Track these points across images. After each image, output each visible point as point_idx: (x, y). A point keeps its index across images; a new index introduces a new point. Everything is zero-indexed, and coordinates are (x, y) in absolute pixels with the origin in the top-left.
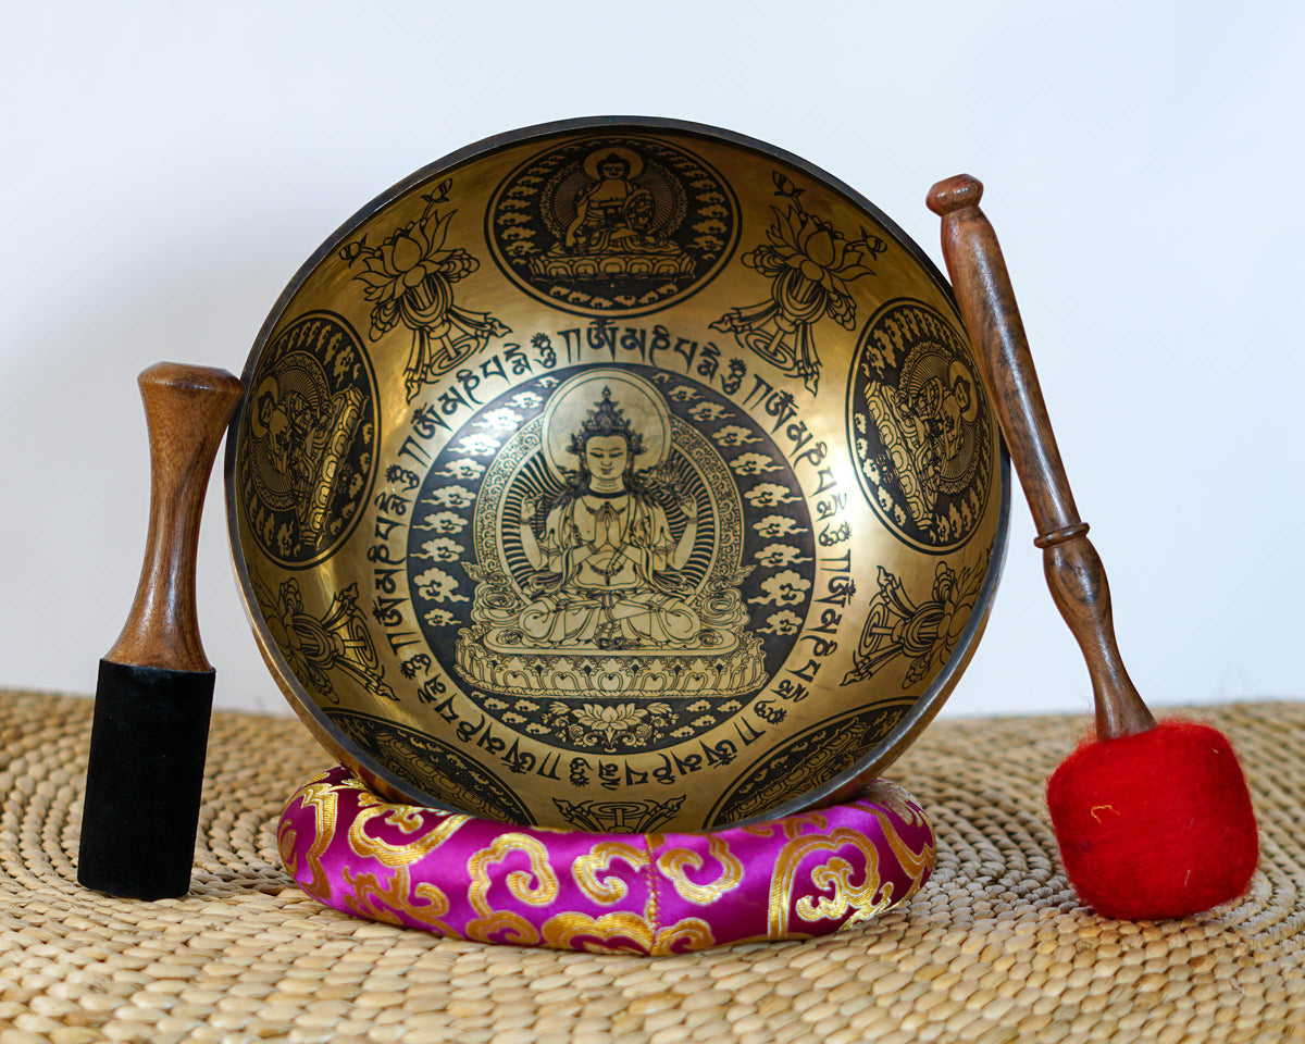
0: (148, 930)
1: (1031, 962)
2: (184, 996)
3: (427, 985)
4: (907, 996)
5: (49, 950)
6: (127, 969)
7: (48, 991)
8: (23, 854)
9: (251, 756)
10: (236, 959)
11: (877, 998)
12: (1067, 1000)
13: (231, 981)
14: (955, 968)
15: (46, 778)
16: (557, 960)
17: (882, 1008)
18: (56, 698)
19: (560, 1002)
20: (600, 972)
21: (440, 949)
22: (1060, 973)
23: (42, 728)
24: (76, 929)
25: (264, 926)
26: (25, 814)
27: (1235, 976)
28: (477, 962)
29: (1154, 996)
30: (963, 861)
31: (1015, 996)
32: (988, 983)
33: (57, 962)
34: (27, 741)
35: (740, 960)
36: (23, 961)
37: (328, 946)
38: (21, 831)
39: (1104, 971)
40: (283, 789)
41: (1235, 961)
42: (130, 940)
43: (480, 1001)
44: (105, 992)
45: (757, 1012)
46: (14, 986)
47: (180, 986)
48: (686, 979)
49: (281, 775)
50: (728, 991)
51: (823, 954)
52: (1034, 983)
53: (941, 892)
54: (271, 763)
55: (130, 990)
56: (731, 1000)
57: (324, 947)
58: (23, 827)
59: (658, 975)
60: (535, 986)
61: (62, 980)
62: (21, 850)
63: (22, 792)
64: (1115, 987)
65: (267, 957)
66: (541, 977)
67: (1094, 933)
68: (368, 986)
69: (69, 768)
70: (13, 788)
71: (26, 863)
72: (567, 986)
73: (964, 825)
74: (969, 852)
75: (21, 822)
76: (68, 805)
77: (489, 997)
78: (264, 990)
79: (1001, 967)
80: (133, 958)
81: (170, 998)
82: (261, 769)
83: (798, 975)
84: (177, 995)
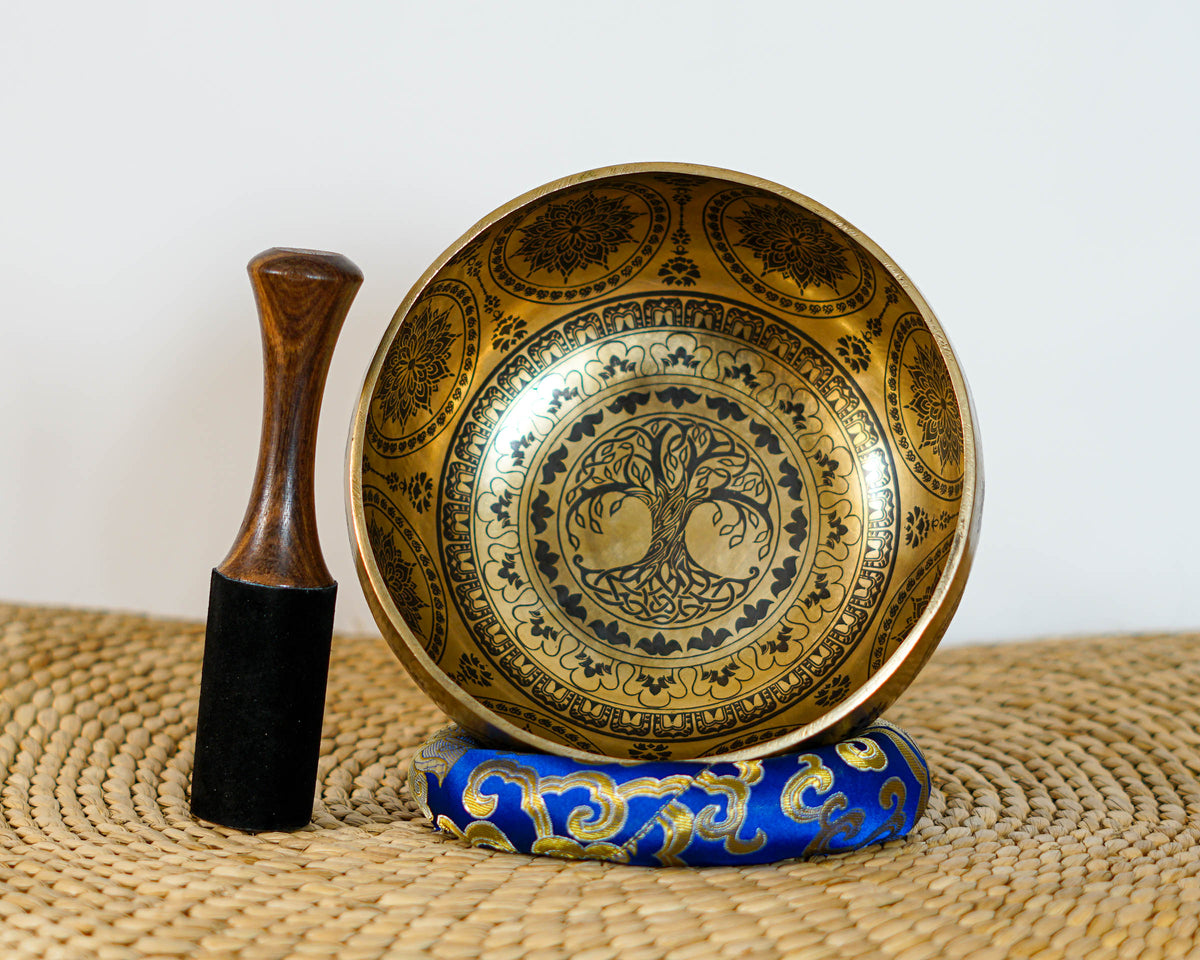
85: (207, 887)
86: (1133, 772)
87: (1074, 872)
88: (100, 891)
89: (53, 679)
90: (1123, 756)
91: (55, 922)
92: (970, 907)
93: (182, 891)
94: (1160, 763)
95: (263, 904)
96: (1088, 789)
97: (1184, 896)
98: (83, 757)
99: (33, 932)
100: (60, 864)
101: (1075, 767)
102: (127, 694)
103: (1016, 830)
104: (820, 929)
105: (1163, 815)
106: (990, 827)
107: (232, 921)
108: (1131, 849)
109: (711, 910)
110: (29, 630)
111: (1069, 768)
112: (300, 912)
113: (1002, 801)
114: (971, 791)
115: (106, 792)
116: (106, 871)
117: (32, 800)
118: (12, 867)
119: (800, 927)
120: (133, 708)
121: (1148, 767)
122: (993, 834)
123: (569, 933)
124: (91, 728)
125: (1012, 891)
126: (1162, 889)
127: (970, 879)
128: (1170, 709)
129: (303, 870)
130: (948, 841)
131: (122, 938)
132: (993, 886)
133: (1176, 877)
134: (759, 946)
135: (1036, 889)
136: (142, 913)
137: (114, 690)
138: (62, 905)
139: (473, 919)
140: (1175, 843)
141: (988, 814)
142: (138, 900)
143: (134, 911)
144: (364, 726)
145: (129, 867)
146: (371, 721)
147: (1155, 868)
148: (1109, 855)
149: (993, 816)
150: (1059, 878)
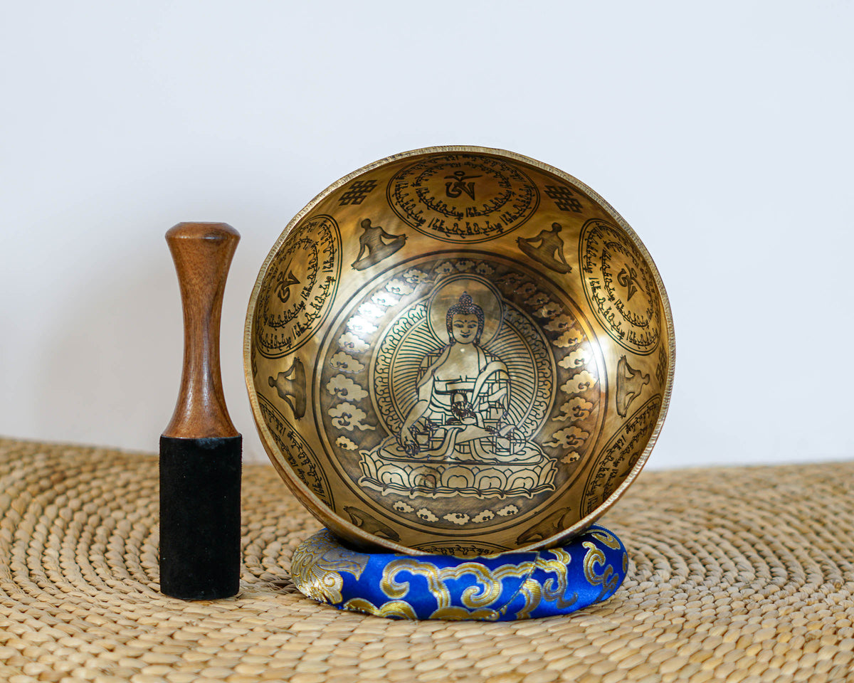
85: (183, 620)
86: (752, 549)
87: (724, 609)
88: (115, 622)
89: (67, 489)
90: (745, 540)
91: (90, 643)
92: (662, 631)
93: (166, 622)
94: (769, 544)
95: (219, 630)
96: (725, 559)
97: (794, 624)
98: (90, 537)
99: (77, 649)
100: (88, 606)
101: (714, 546)
102: (114, 499)
103: (683, 583)
104: (571, 646)
105: (774, 574)
106: (666, 582)
107: (200, 642)
108: (757, 594)
109: (500, 634)
110: (49, 458)
111: (711, 547)
112: (242, 635)
113: (672, 566)
114: (652, 560)
115: (108, 559)
116: (117, 610)
117: (62, 565)
118: (57, 607)
119: (557, 645)
120: (119, 508)
121: (761, 546)
122: (669, 586)
123: (413, 649)
124: (93, 520)
125: (686, 621)
126: (780, 619)
127: (659, 613)
128: (772, 512)
129: (240, 610)
130: (642, 590)
131: (132, 653)
132: (674, 618)
133: (788, 612)
134: (532, 658)
135: (702, 620)
136: (143, 637)
137: (106, 496)
138: (92, 631)
139: (351, 640)
140: (784, 591)
141: (664, 573)
142: (140, 628)
143: (139, 636)
144: (264, 518)
145: (131, 607)
146: (269, 516)
147: (774, 606)
148: (745, 598)
149: (667, 576)
150: (715, 613)
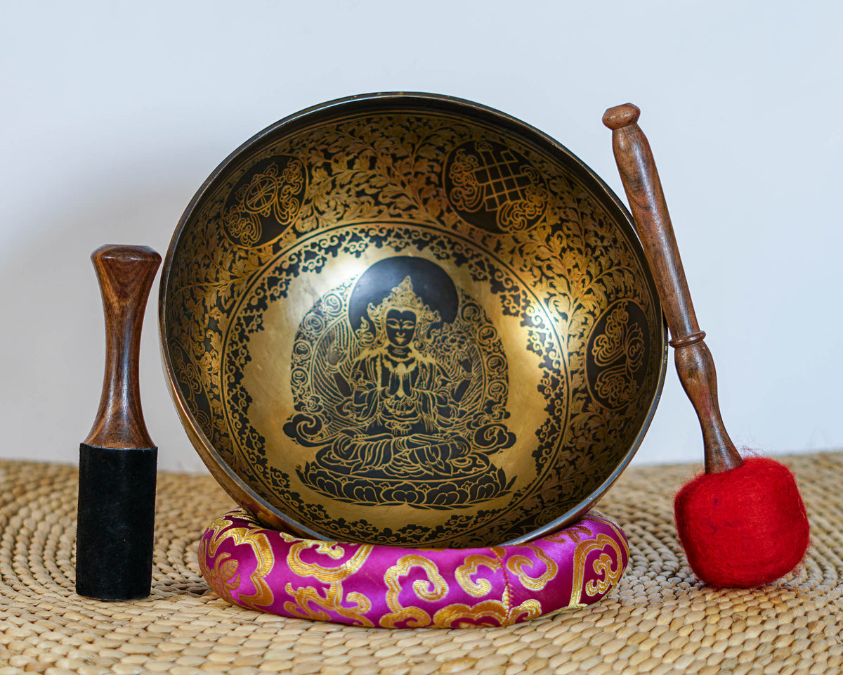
0: (120, 620)
1: (703, 629)
2: (146, 666)
3: (306, 655)
4: (624, 655)
5: (55, 636)
6: (107, 648)
7: (57, 664)
8: (32, 570)
9: (177, 502)
10: (179, 641)
11: (605, 656)
12: (729, 655)
13: (177, 655)
14: (654, 635)
15: (43, 519)
16: (391, 636)
17: (608, 664)
18: (47, 466)
19: (395, 666)
20: (420, 644)
21: (313, 629)
22: (723, 636)
23: (38, 486)
24: (72, 621)
25: (197, 616)
26: (31, 543)
27: (838, 634)
28: (339, 638)
29: (786, 650)
30: (651, 561)
31: (695, 653)
32: (677, 645)
33: (61, 644)
34: (30, 495)
35: (512, 634)
36: (39, 643)
37: (239, 628)
38: (29, 555)
39: (752, 634)
40: (199, 523)
41: (837, 624)
42: (109, 628)
43: (342, 665)
44: (95, 664)
45: (525, 670)
46: (34, 661)
47: (144, 659)
48: (477, 648)
49: (197, 514)
50: (505, 655)
51: (566, 628)
52: (706, 644)
53: (639, 583)
54: (190, 506)
55: (111, 662)
56: (508, 662)
57: (237, 629)
58: (30, 552)
59: (459, 646)
60: (378, 654)
61: (65, 656)
62: (30, 567)
63: (28, 529)
64: (760, 645)
65: (200, 637)
66: (382, 648)
67: (743, 608)
68: (268, 656)
69: (58, 512)
70: (22, 526)
71: (35, 576)
72: (399, 654)
73: (649, 537)
74: (654, 555)
75: (28, 549)
76: (59, 537)
77: (348, 663)
78: (199, 661)
79: (684, 633)
80: (111, 640)
81: (138, 668)
82: (184, 510)
83: (551, 643)
84: (142, 665)
